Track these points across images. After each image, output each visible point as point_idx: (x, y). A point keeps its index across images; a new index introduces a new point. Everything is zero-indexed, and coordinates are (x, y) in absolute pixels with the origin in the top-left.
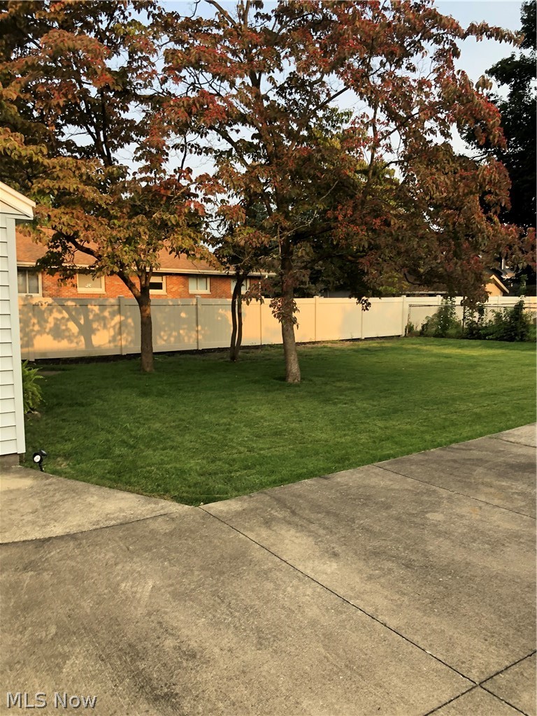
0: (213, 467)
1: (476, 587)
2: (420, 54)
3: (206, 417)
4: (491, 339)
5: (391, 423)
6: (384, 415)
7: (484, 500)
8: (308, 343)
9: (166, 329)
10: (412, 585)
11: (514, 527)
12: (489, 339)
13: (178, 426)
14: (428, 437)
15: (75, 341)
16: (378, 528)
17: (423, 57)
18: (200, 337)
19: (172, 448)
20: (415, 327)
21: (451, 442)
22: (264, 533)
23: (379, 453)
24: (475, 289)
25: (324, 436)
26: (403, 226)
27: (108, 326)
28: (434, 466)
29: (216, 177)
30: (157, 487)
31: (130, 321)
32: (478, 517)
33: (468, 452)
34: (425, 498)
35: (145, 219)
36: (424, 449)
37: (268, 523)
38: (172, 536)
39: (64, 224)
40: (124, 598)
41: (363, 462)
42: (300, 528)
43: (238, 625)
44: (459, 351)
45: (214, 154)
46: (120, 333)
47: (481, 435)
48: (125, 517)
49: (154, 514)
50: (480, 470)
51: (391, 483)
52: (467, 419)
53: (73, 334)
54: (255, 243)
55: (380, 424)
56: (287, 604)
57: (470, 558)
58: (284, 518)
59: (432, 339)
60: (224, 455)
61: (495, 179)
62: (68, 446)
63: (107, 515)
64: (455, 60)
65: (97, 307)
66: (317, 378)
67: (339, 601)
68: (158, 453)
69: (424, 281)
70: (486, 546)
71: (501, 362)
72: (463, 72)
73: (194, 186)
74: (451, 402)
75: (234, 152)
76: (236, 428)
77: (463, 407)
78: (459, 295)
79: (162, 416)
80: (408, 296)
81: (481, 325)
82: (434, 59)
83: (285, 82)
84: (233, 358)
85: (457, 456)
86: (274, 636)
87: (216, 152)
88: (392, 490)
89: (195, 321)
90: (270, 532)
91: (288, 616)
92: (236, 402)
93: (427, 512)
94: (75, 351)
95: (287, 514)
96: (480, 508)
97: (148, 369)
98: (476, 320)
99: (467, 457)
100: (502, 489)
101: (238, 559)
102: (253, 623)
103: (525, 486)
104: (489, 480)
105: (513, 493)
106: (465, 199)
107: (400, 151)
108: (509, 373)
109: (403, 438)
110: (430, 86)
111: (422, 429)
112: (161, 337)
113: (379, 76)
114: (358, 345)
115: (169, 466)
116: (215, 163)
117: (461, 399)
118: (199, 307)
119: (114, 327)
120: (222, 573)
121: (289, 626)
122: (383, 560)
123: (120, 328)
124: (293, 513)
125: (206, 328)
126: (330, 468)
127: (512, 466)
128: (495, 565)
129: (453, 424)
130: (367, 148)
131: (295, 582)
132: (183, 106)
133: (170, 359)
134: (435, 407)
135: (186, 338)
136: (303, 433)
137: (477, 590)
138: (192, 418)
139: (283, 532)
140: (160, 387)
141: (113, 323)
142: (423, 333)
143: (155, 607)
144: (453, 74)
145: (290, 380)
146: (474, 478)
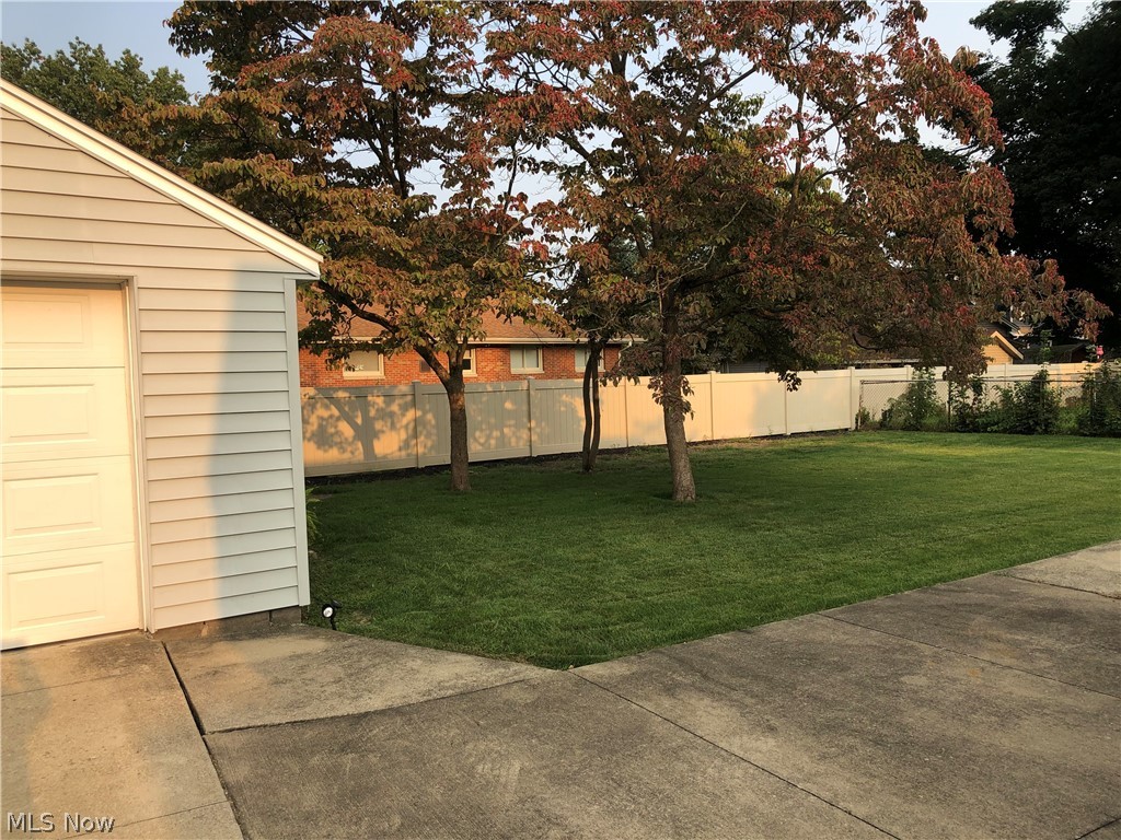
0: (579, 619)
1: (978, 769)
2: (864, 18)
3: (560, 552)
4: (996, 432)
5: (841, 556)
6: (828, 545)
7: (988, 659)
8: (700, 443)
9: (484, 427)
10: (885, 766)
11: (1034, 694)
12: (992, 431)
13: (520, 565)
14: (899, 575)
15: (349, 449)
16: (831, 695)
17: (869, 21)
18: (534, 438)
19: (516, 594)
20: (871, 415)
21: (935, 581)
22: (667, 702)
23: (826, 597)
24: (965, 354)
25: (739, 576)
26: (848, 266)
27: (398, 426)
28: (910, 614)
29: (562, 205)
30: (504, 647)
31: (429, 416)
32: (979, 681)
33: (961, 595)
34: (898, 656)
35: (461, 269)
36: (894, 592)
37: (670, 690)
38: (537, 707)
39: (350, 282)
40: (484, 782)
41: (802, 611)
42: (716, 696)
43: (644, 812)
44: (944, 450)
45: (558, 172)
46: (415, 436)
47: (981, 571)
48: (466, 685)
49: (505, 681)
50: (980, 619)
51: (845, 637)
52: (958, 549)
53: (346, 439)
54: (625, 298)
55: (826, 558)
56: (710, 788)
57: (969, 734)
58: (693, 684)
59: (900, 433)
60: (593, 602)
61: (987, 193)
62: (367, 596)
63: (439, 683)
64: (918, 23)
65: (382, 398)
66: (720, 495)
67: (782, 785)
68: (498, 602)
69: (882, 344)
70: (993, 718)
71: (1013, 465)
72: (932, 41)
73: (531, 219)
74: (932, 525)
75: (587, 168)
76: (607, 566)
77: (951, 532)
78: (941, 364)
79: (494, 551)
80: (858, 367)
81: (978, 409)
82: (887, 24)
83: (661, 65)
84: (587, 468)
85: (946, 599)
86: (697, 826)
87: (561, 168)
88: (849, 646)
89: (526, 413)
90: (674, 701)
91: (713, 802)
92: (601, 530)
93: (902, 675)
94: (350, 464)
95: (697, 678)
96: (983, 669)
97: (462, 487)
98: (970, 402)
99: (959, 601)
100: (1016, 644)
101: (634, 735)
102: (665, 810)
103: (1051, 641)
104: (995, 633)
105: (1033, 651)
106: (944, 221)
107: (839, 155)
108: (1024, 481)
109: (861, 577)
110: (881, 64)
111: (889, 563)
112: (476, 440)
113: (804, 50)
114: (782, 444)
115: (515, 619)
116: (561, 184)
117: (950, 521)
118: (532, 392)
119: (406, 427)
120: (613, 752)
121: (715, 814)
122: (841, 735)
123: (415, 427)
124: (705, 677)
125: (543, 424)
126: (753, 619)
127: (1031, 614)
128: (1006, 741)
129: (937, 556)
130: (790, 155)
131: (718, 762)
132: (517, 108)
133: (492, 471)
134: (909, 532)
135: (513, 440)
136: (708, 572)
137: (981, 773)
138: (539, 553)
139: (693, 701)
140: (484, 512)
141: (405, 421)
142: (886, 424)
143: (529, 793)
144: (917, 43)
145: (680, 497)
146: (972, 630)
